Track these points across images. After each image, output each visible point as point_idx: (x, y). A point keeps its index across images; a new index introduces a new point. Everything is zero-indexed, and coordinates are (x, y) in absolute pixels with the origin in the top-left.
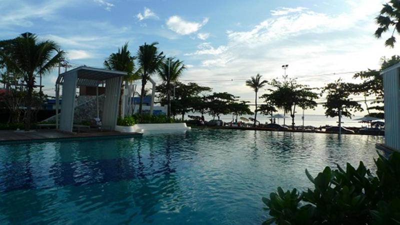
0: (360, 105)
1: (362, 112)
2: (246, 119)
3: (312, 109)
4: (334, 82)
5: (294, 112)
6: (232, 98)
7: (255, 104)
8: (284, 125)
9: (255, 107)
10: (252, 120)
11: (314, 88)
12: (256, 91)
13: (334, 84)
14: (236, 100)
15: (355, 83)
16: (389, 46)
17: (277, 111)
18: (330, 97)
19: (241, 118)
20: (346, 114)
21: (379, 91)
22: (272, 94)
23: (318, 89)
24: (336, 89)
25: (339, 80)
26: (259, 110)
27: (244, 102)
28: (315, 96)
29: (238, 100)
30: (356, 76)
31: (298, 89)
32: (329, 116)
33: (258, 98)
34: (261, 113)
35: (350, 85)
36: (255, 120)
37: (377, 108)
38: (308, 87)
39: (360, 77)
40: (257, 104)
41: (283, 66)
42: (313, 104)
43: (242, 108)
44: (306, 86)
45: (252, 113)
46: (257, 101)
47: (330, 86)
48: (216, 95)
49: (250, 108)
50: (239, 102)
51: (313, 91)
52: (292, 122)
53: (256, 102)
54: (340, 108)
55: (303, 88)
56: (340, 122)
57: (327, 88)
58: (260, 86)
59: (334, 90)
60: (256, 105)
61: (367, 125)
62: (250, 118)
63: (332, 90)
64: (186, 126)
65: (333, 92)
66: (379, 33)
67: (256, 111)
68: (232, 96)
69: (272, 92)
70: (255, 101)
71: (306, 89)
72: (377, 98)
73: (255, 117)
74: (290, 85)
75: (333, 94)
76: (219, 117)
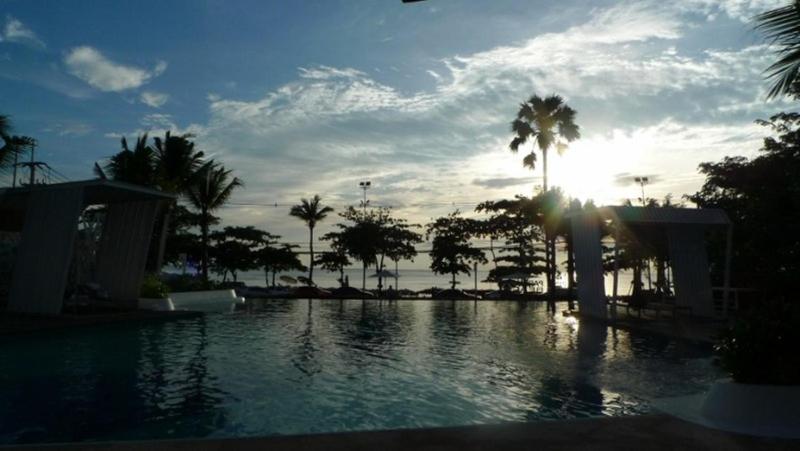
0: (483, 255)
1: (486, 265)
2: (291, 279)
3: (409, 261)
4: (445, 216)
5: (382, 266)
6: (265, 238)
7: (309, 250)
8: (364, 289)
9: (309, 256)
10: (302, 279)
11: (414, 225)
12: (312, 226)
13: (446, 220)
14: (273, 243)
15: (476, 219)
16: (528, 167)
17: (350, 264)
18: (438, 242)
19: (282, 278)
20: (465, 269)
21: (511, 232)
22: (343, 233)
23: (419, 226)
24: (450, 228)
25: (455, 214)
26: (319, 262)
27: (288, 246)
28: (416, 238)
29: (276, 243)
30: (479, 208)
31: (389, 225)
32: (438, 273)
33: (315, 239)
34: (323, 268)
35: (471, 221)
36: (309, 281)
37: (508, 259)
38: (404, 223)
39: (485, 209)
40: (314, 250)
41: (362, 184)
42: (410, 252)
43: (284, 258)
44: (401, 220)
45: (304, 269)
46: (314, 245)
47: (441, 222)
48: (230, 231)
49: (299, 258)
50: (278, 247)
51: (412, 230)
52: (377, 283)
53: (311, 247)
54: (452, 259)
55: (395, 224)
56: (454, 283)
57: (436, 226)
58: (319, 217)
59: (446, 229)
60: (312, 253)
61: (495, 287)
62: (299, 278)
63: (441, 228)
64: (234, 295)
65: (442, 231)
66: (515, 145)
67: (314, 263)
68: (268, 234)
69: (343, 230)
70: (309, 245)
71: (400, 226)
72: (507, 243)
73: (311, 276)
74: (376, 219)
75: (443, 235)
76: (235, 276)
